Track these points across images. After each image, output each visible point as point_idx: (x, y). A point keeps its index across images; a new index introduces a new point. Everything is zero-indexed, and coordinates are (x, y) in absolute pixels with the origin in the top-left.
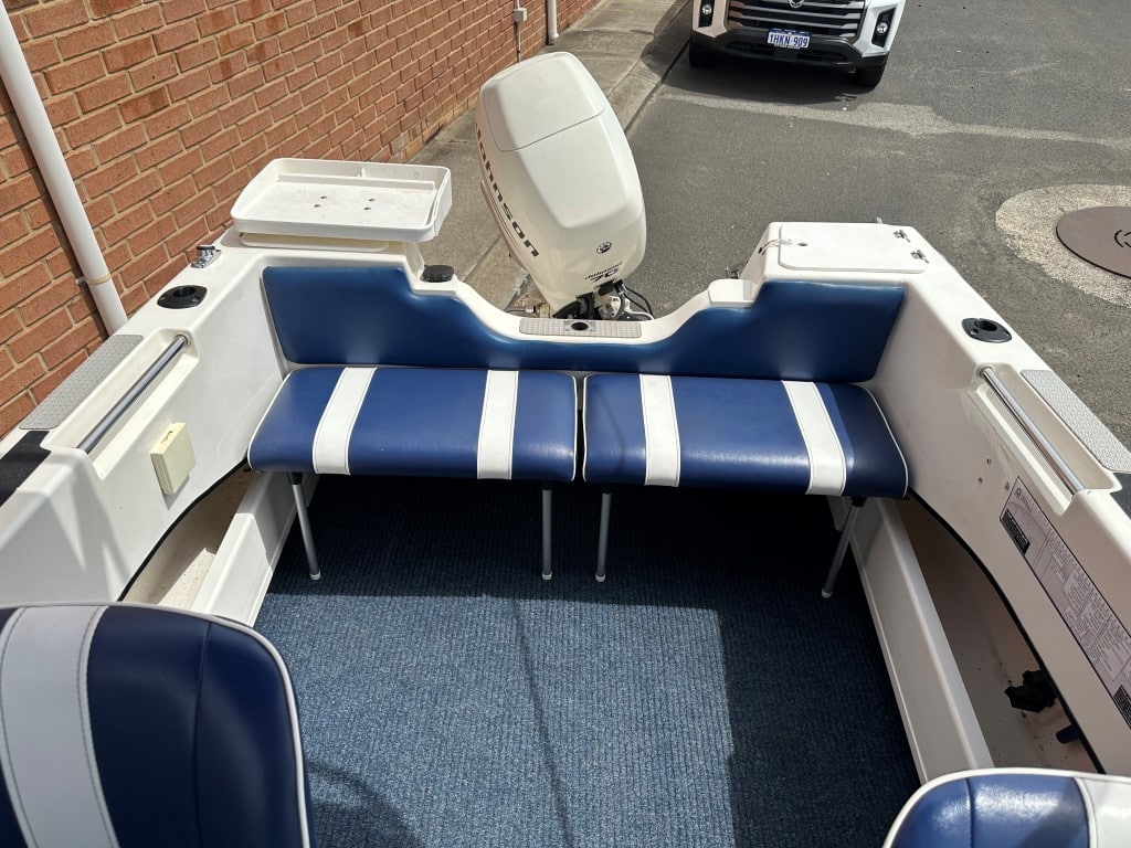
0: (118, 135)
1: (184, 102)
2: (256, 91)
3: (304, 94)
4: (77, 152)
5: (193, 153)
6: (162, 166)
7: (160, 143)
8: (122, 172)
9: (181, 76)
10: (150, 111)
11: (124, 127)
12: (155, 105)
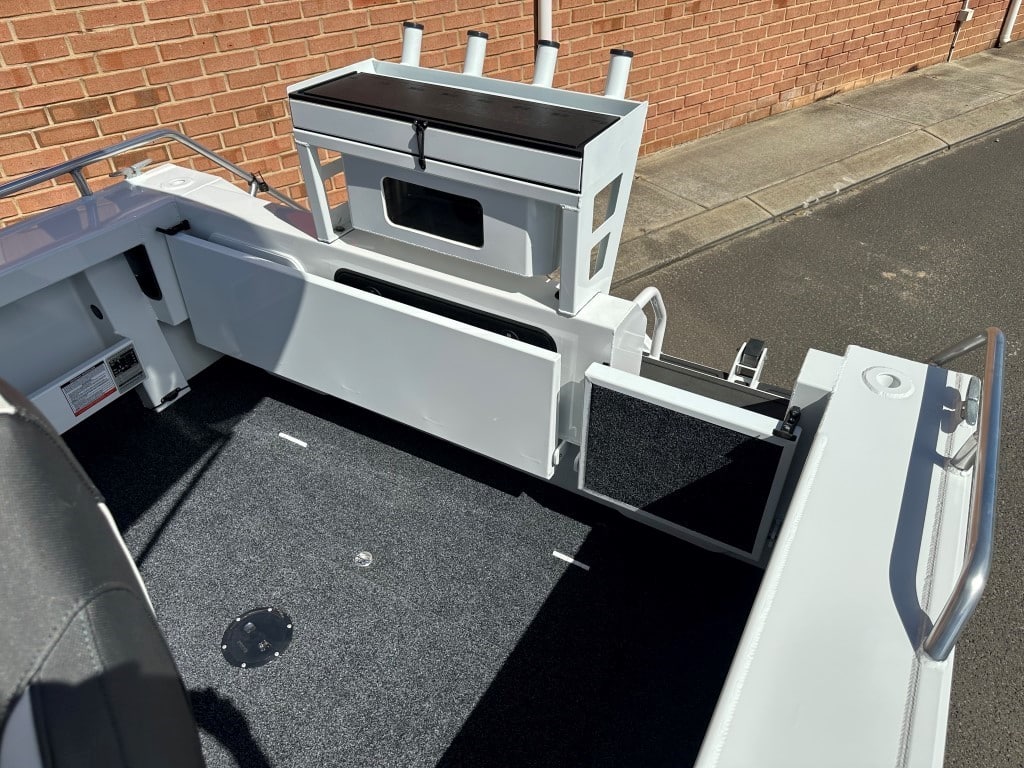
0: (586, 39)
1: (633, 28)
2: (684, 31)
3: (719, 41)
8: (581, 61)
9: (636, 12)
10: (609, 29)
11: (591, 35)
12: (614, 26)
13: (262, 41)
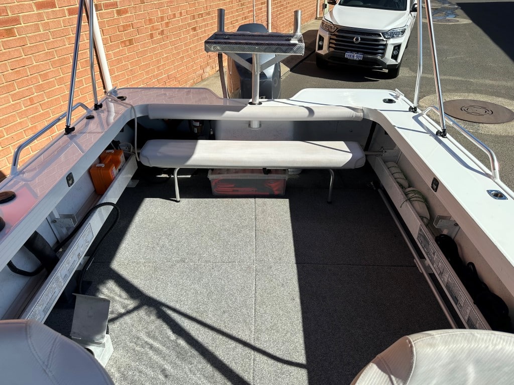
0: (119, 50)
1: (138, 44)
2: (160, 44)
3: (175, 47)
4: (108, 53)
5: (139, 60)
6: (130, 61)
7: (131, 55)
8: (119, 61)
9: (138, 36)
10: (129, 44)
11: (121, 48)
12: (130, 43)
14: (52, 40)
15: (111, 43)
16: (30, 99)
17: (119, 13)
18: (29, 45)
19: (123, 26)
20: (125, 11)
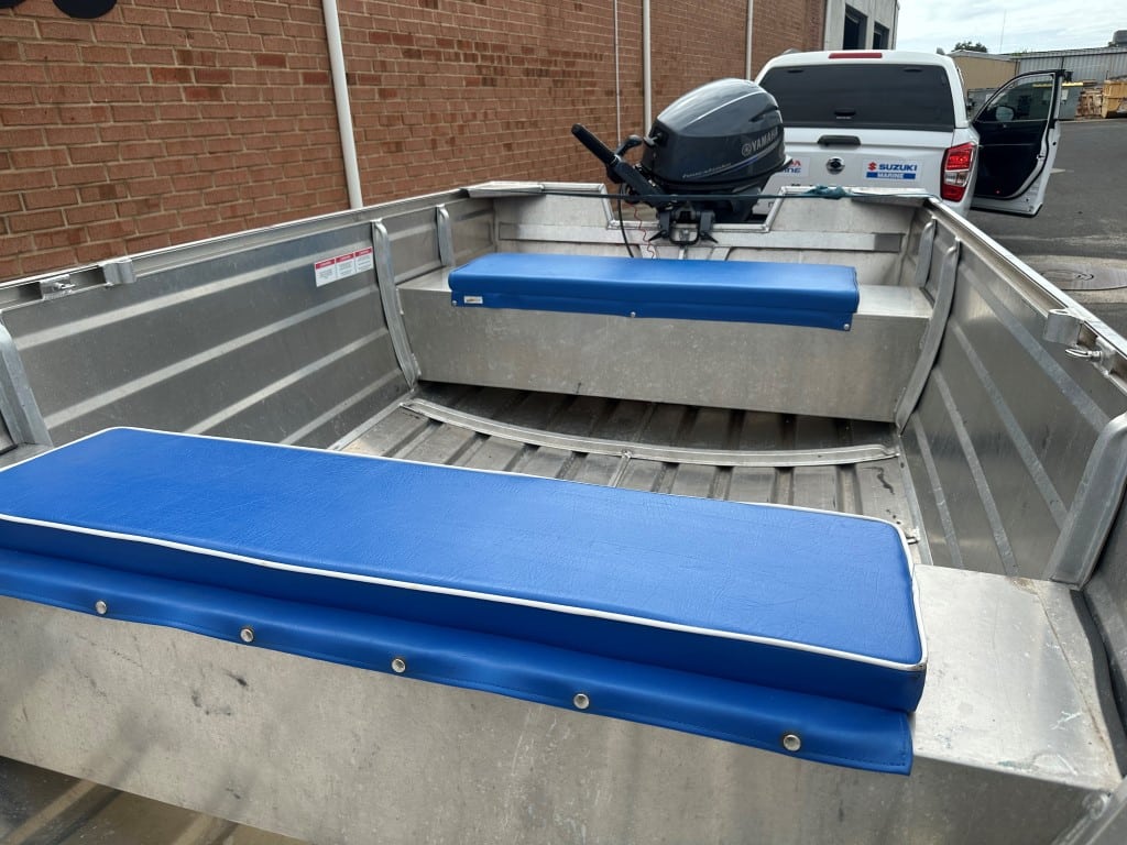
0: (378, 157)
1: (411, 152)
9: (411, 139)
10: (394, 150)
11: (382, 154)
12: (397, 147)
13: (103, 119)
14: (274, 118)
15: (365, 142)
16: (232, 206)
17: (384, 94)
18: (240, 119)
19: (388, 117)
20: (392, 93)
